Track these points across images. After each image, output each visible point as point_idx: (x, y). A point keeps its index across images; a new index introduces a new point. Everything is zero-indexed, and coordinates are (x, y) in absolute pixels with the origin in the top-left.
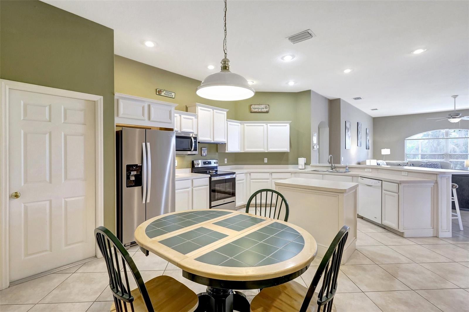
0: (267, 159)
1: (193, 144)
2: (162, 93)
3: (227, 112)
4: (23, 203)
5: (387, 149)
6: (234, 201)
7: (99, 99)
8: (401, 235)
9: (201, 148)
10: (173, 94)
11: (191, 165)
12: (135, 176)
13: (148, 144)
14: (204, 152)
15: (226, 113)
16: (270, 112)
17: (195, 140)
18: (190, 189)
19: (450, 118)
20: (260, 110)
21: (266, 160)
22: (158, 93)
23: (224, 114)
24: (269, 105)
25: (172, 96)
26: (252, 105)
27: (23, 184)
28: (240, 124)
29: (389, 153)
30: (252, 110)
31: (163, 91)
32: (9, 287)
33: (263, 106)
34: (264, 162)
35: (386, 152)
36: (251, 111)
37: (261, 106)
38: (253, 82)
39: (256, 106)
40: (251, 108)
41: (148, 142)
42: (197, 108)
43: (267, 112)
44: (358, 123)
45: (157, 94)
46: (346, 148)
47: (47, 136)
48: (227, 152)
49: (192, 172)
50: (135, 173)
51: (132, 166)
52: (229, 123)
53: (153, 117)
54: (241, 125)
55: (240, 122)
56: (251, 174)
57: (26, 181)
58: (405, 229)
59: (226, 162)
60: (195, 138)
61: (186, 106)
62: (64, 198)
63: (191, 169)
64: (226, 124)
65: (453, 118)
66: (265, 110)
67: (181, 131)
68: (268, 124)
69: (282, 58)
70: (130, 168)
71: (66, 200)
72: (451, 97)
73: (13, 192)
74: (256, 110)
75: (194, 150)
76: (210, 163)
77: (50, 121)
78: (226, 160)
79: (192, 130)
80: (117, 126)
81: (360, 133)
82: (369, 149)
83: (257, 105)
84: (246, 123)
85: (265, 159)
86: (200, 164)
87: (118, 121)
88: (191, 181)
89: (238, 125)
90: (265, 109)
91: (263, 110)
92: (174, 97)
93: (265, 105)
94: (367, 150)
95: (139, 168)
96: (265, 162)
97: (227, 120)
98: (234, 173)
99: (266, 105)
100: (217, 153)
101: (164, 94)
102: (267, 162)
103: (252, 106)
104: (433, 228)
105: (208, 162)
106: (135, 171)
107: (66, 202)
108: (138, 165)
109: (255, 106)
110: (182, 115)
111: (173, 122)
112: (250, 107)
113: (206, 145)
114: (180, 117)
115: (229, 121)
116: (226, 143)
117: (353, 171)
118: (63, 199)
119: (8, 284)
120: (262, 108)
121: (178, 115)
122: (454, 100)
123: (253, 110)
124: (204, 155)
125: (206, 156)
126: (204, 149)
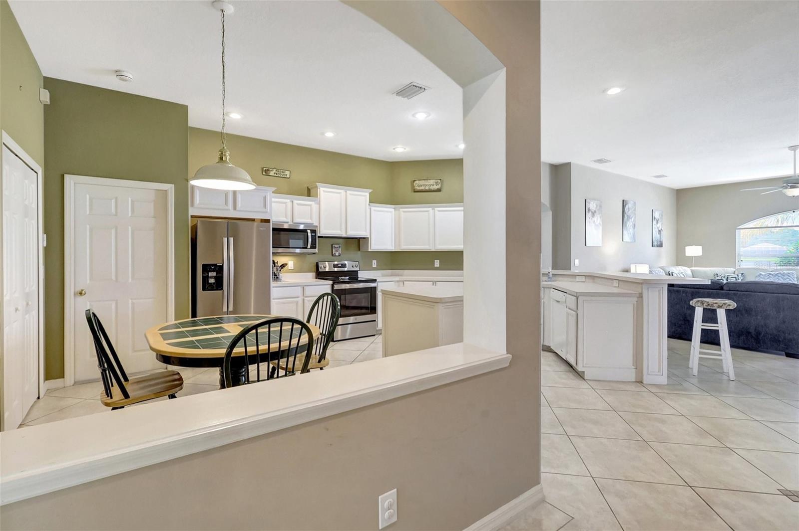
0: (438, 261)
1: (310, 240)
2: (271, 172)
3: (370, 194)
4: (89, 301)
5: (695, 245)
6: (375, 321)
7: (170, 188)
8: (580, 375)
9: (332, 245)
10: (287, 173)
11: (314, 269)
12: (215, 277)
13: (231, 239)
14: (337, 251)
15: (368, 195)
16: (444, 190)
17: (314, 234)
18: (300, 300)
19: (786, 188)
20: (427, 188)
21: (437, 263)
22: (266, 173)
23: (365, 196)
24: (440, 180)
25: (286, 175)
26: (415, 180)
27: (88, 282)
28: (393, 210)
29: (701, 254)
30: (415, 187)
31: (271, 169)
32: (73, 385)
33: (432, 182)
34: (434, 265)
35: (693, 251)
36: (414, 190)
37: (429, 181)
38: (405, 149)
39: (422, 182)
40: (415, 185)
41: (231, 237)
42: (318, 190)
43: (439, 190)
44: (623, 201)
45: (264, 173)
46: (586, 245)
47: (113, 231)
48: (370, 250)
49: (316, 278)
50: (214, 274)
51: (210, 265)
52: (373, 208)
53: (239, 206)
54: (395, 211)
55: (393, 206)
56: (405, 282)
57: (91, 279)
58: (586, 367)
59: (374, 265)
60: (314, 231)
61: (308, 187)
62: (131, 299)
63: (315, 273)
64: (369, 210)
65: (790, 188)
66: (436, 187)
67: (293, 221)
68: (436, 209)
69: (414, 115)
70: (207, 268)
71: (134, 301)
72: (787, 149)
73: (78, 289)
74: (422, 188)
75: (311, 248)
76: (344, 266)
77: (116, 215)
78: (374, 262)
79: (310, 221)
80: (192, 217)
81: (629, 217)
82: (661, 245)
83: (424, 181)
84: (402, 208)
85: (436, 261)
86: (327, 267)
87: (192, 212)
88: (302, 289)
89: (391, 212)
90: (435, 185)
91: (432, 188)
92: (288, 176)
93: (434, 180)
94: (656, 249)
95: (219, 269)
96: (436, 266)
97: (369, 205)
98: (374, 281)
99: (436, 180)
100: (359, 252)
101: (274, 173)
102: (438, 266)
103: (416, 182)
104: (636, 369)
105: (342, 264)
106: (213, 271)
107: (133, 304)
108: (218, 264)
109: (420, 182)
110: (294, 201)
111: (268, 211)
112: (413, 184)
113: (341, 240)
114: (291, 203)
115: (372, 206)
116: (368, 238)
117: (559, 281)
118: (130, 301)
119: (72, 382)
120: (431, 184)
121: (289, 200)
122: (793, 154)
123: (418, 188)
124: (337, 254)
125: (340, 256)
126: (336, 246)
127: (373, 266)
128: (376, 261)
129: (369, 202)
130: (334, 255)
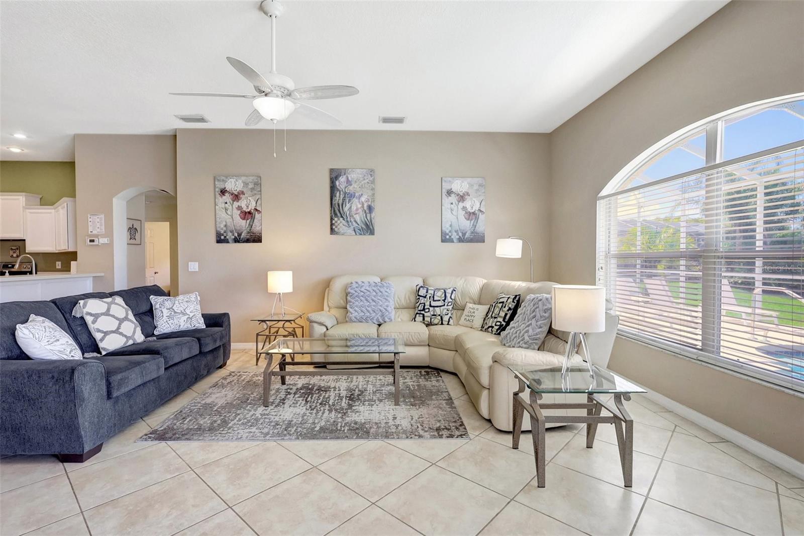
14: (14, 252)
44: (332, 171)
81: (350, 196)
124: (15, 256)
126: (14, 248)
129: (24, 205)
130: (12, 256)
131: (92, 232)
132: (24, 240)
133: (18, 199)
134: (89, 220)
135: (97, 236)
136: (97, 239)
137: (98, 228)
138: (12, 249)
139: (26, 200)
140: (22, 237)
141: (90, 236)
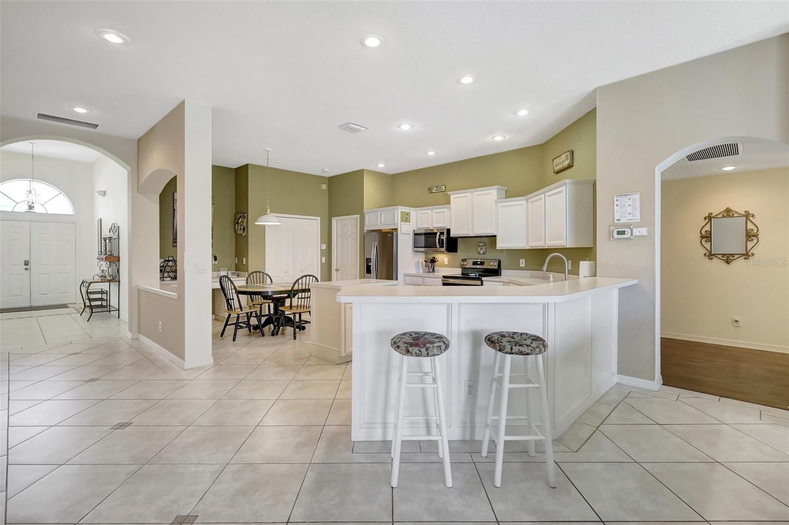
2: (433, 190)
9: (477, 244)
10: (443, 187)
13: (376, 243)
14: (481, 249)
15: (494, 192)
16: (576, 163)
17: (442, 236)
20: (561, 166)
22: (430, 192)
24: (570, 151)
25: (443, 189)
28: (525, 202)
31: (432, 188)
33: (564, 157)
36: (555, 171)
39: (558, 160)
40: (554, 165)
42: (451, 197)
43: (571, 166)
48: (497, 248)
51: (369, 259)
53: (383, 221)
55: (523, 198)
60: (442, 233)
63: (461, 269)
64: (495, 207)
66: (566, 163)
68: (546, 194)
75: (440, 247)
76: (483, 263)
78: (522, 261)
79: (444, 225)
84: (529, 198)
86: (467, 264)
89: (522, 204)
90: (566, 160)
91: (564, 165)
93: (565, 154)
97: (496, 201)
103: (554, 162)
109: (556, 160)
110: (433, 210)
113: (486, 240)
121: (430, 211)
123: (556, 168)
124: (482, 253)
125: (483, 254)
126: (481, 244)
127: (521, 266)
128: (524, 260)
129: (496, 199)
130: (479, 253)
131: (619, 220)
132: (495, 236)
133: (491, 193)
134: (616, 202)
135: (628, 226)
136: (629, 230)
137: (629, 214)
138: (479, 246)
139: (498, 194)
140: (494, 232)
141: (617, 226)
